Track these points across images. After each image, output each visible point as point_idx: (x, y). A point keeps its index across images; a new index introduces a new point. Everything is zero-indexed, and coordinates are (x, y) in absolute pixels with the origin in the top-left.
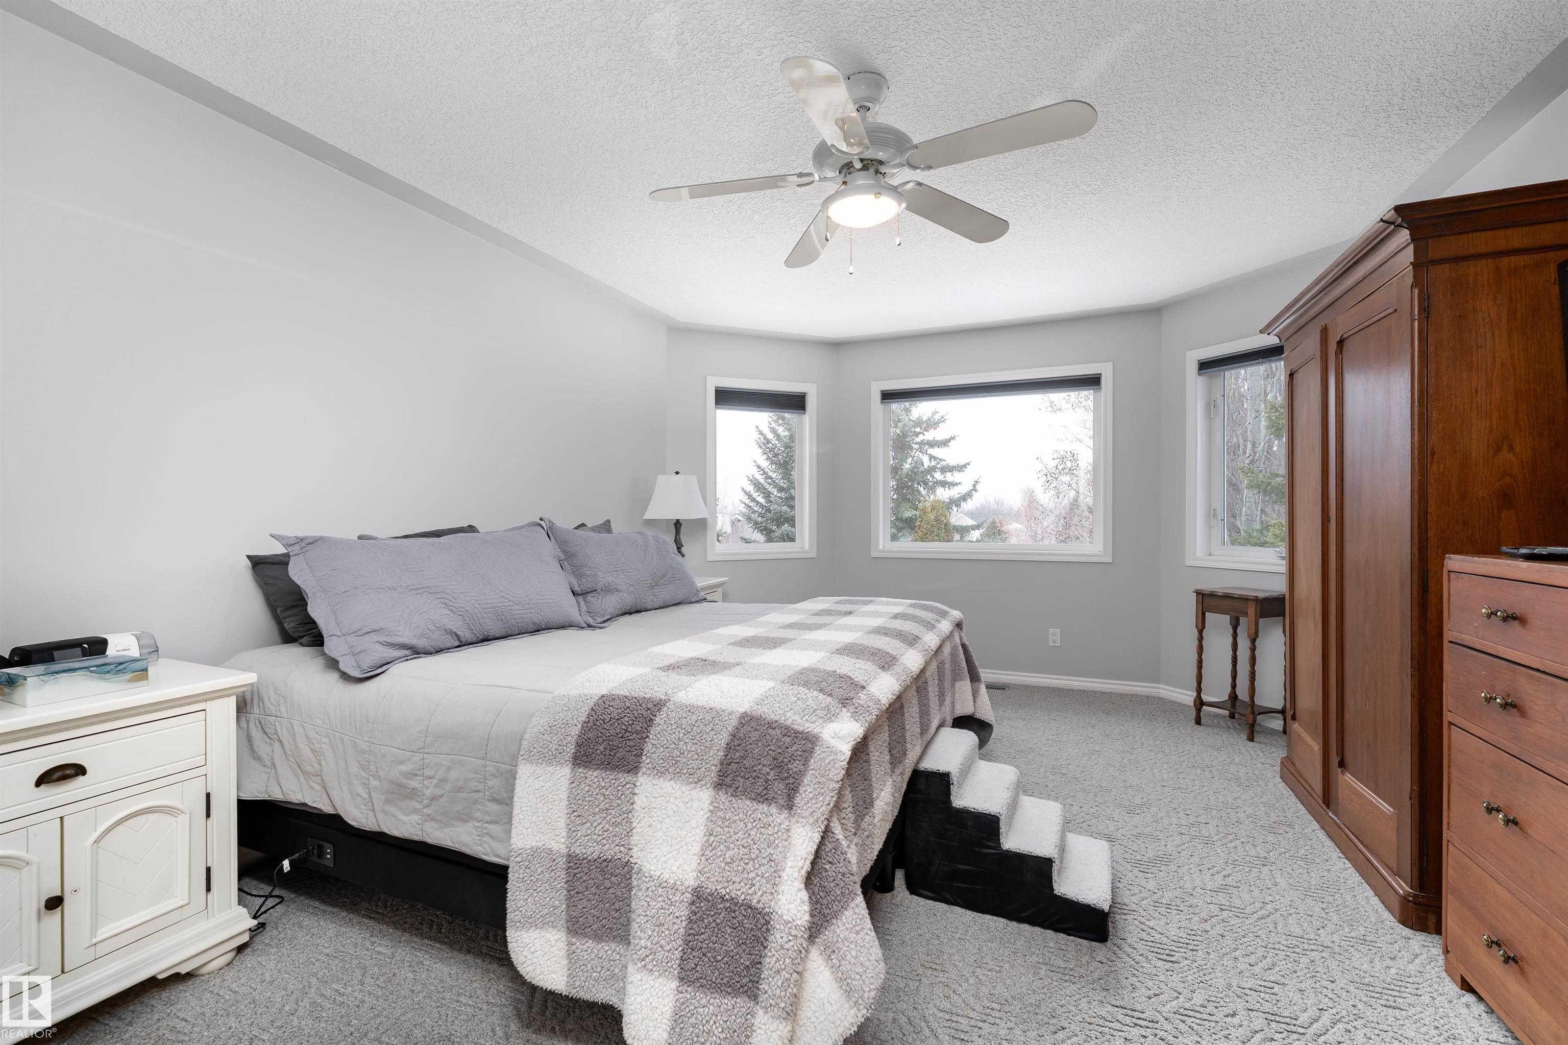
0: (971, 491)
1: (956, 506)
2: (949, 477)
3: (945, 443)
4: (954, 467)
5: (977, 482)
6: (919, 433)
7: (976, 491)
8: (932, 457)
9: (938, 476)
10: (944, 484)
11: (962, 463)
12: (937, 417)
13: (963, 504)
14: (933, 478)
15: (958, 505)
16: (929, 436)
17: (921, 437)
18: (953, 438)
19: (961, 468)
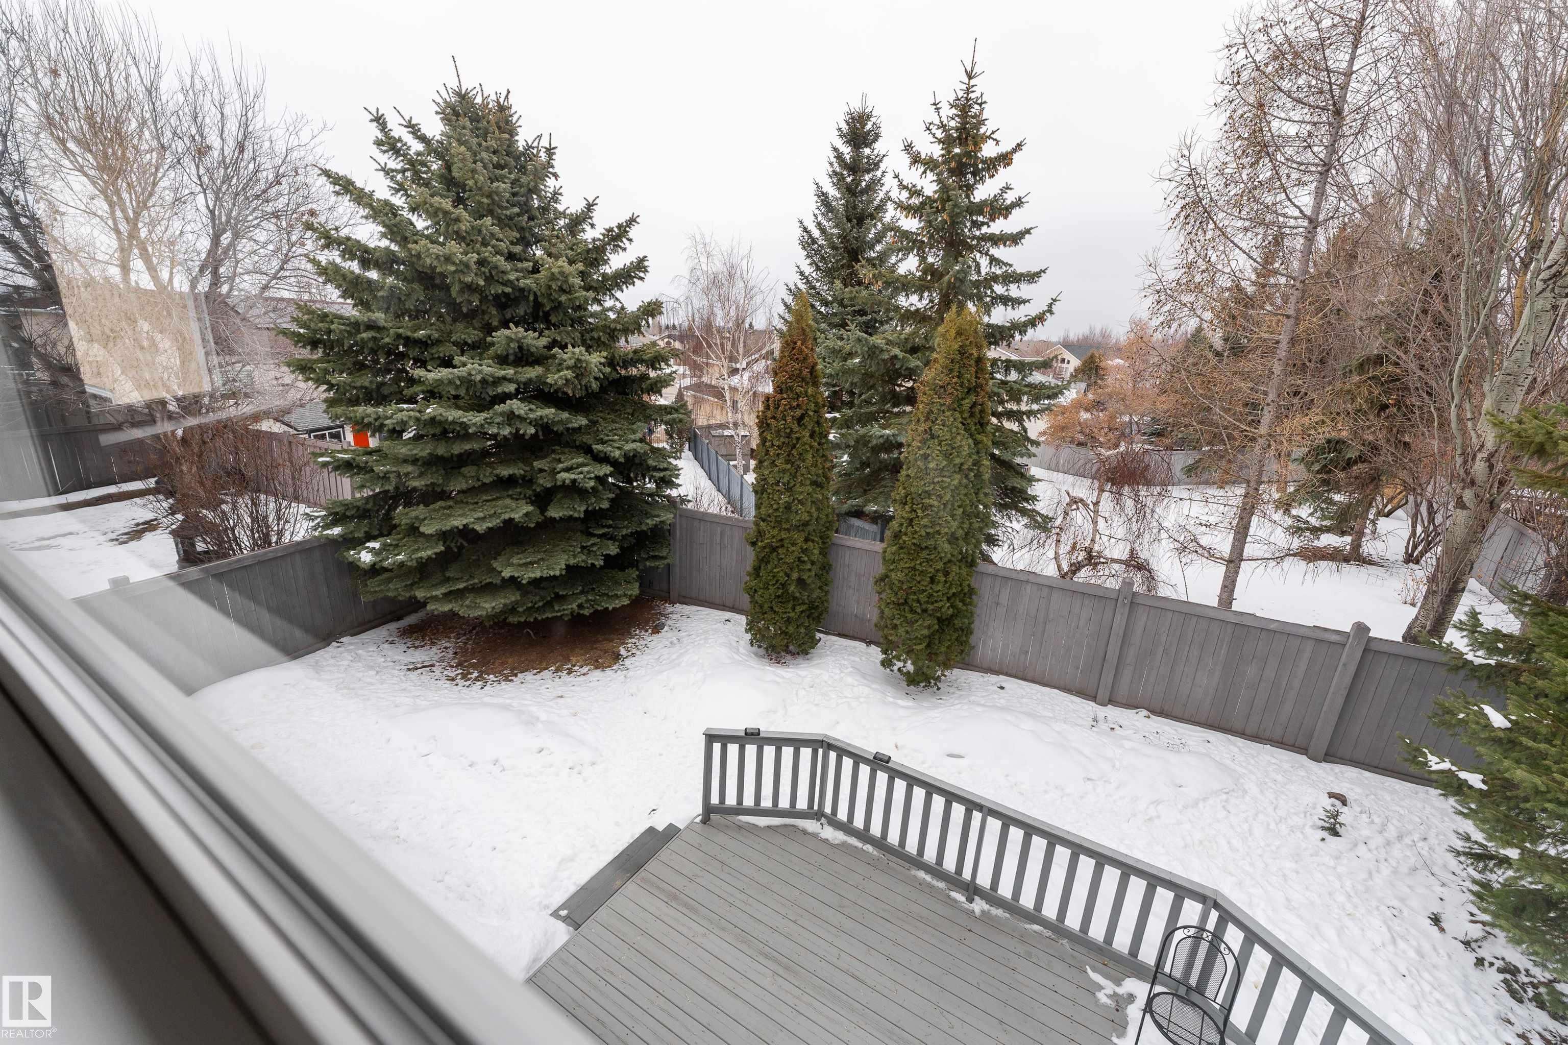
0: (1044, 313)
1: (1020, 333)
2: (1014, 291)
3: (1015, 239)
4: (1022, 275)
5: (1055, 300)
6: (983, 224)
7: (1052, 313)
8: (994, 260)
9: (999, 289)
10: (1006, 300)
11: (1035, 269)
12: (1010, 197)
13: (1030, 331)
14: (993, 291)
15: (1023, 332)
16: (998, 226)
17: (984, 229)
18: (1028, 231)
19: (1032, 277)
